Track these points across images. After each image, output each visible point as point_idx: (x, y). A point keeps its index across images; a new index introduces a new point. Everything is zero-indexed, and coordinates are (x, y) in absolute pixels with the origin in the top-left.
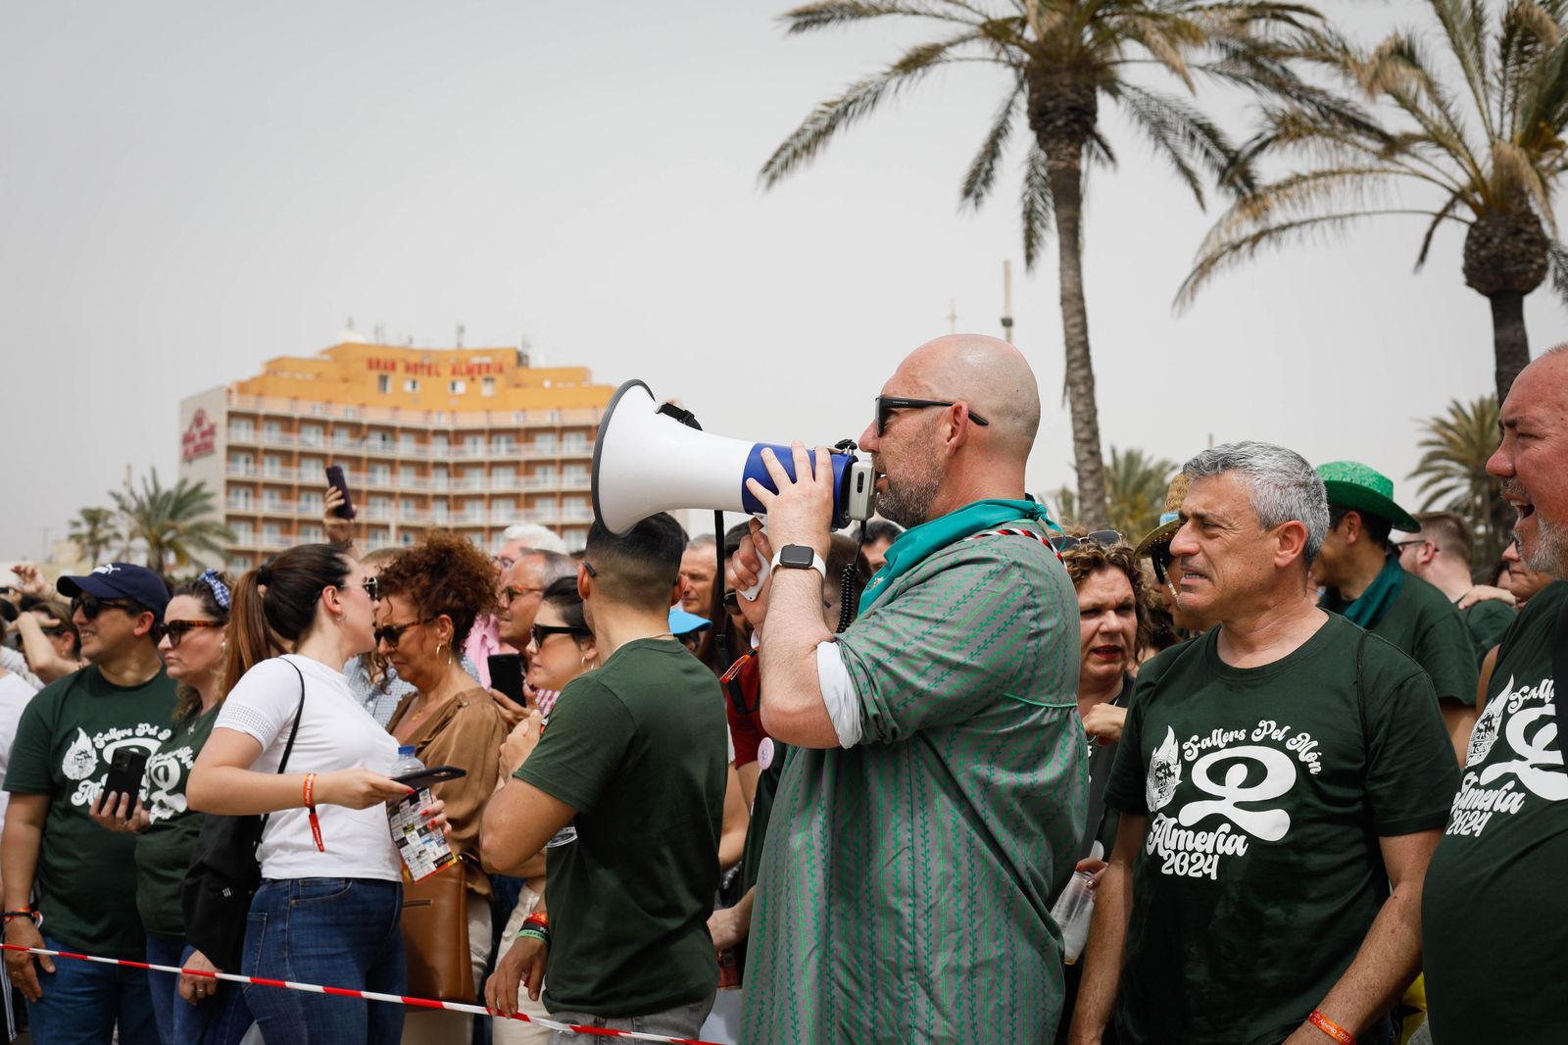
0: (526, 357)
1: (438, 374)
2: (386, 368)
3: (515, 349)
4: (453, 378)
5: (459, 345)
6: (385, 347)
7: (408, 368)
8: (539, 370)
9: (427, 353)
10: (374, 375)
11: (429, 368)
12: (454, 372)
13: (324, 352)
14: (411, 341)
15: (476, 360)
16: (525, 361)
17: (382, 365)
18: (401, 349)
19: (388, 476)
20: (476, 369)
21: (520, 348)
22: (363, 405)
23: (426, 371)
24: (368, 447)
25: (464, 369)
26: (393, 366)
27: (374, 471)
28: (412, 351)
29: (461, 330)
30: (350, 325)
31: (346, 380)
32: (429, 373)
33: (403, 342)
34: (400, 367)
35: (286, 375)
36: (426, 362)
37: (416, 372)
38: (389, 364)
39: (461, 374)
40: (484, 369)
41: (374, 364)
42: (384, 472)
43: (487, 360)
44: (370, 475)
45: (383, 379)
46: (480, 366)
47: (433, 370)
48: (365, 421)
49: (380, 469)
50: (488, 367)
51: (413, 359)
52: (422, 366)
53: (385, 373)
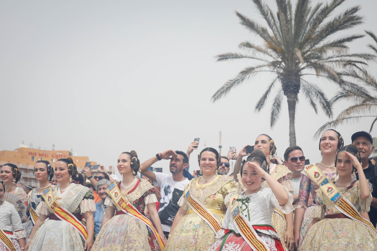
0: (72, 153)
1: (48, 157)
2: (34, 155)
3: (69, 151)
4: (52, 158)
5: (53, 150)
6: (33, 149)
7: (40, 155)
8: (75, 157)
9: (44, 151)
10: (30, 157)
11: (46, 155)
12: (52, 157)
13: (16, 150)
14: (40, 148)
15: (58, 154)
16: (71, 154)
17: (33, 154)
18: (38, 150)
19: (35, 183)
20: (58, 156)
21: (70, 151)
22: (28, 164)
23: (44, 156)
24: (29, 175)
25: (55, 156)
26: (36, 154)
27: (31, 181)
28: (41, 150)
29: (54, 146)
30: (23, 143)
31: (22, 157)
32: (46, 157)
33: (38, 148)
34: (38, 154)
35: (6, 155)
36: (45, 154)
37: (42, 156)
38: (34, 154)
39: (54, 157)
40: (60, 156)
41: (30, 153)
42: (34, 182)
43: (61, 154)
44: (30, 183)
45: (33, 158)
46: (59, 155)
47: (47, 156)
48: (29, 168)
49: (33, 181)
50: (62, 155)
51: (41, 153)
52: (44, 155)
53: (33, 156)
